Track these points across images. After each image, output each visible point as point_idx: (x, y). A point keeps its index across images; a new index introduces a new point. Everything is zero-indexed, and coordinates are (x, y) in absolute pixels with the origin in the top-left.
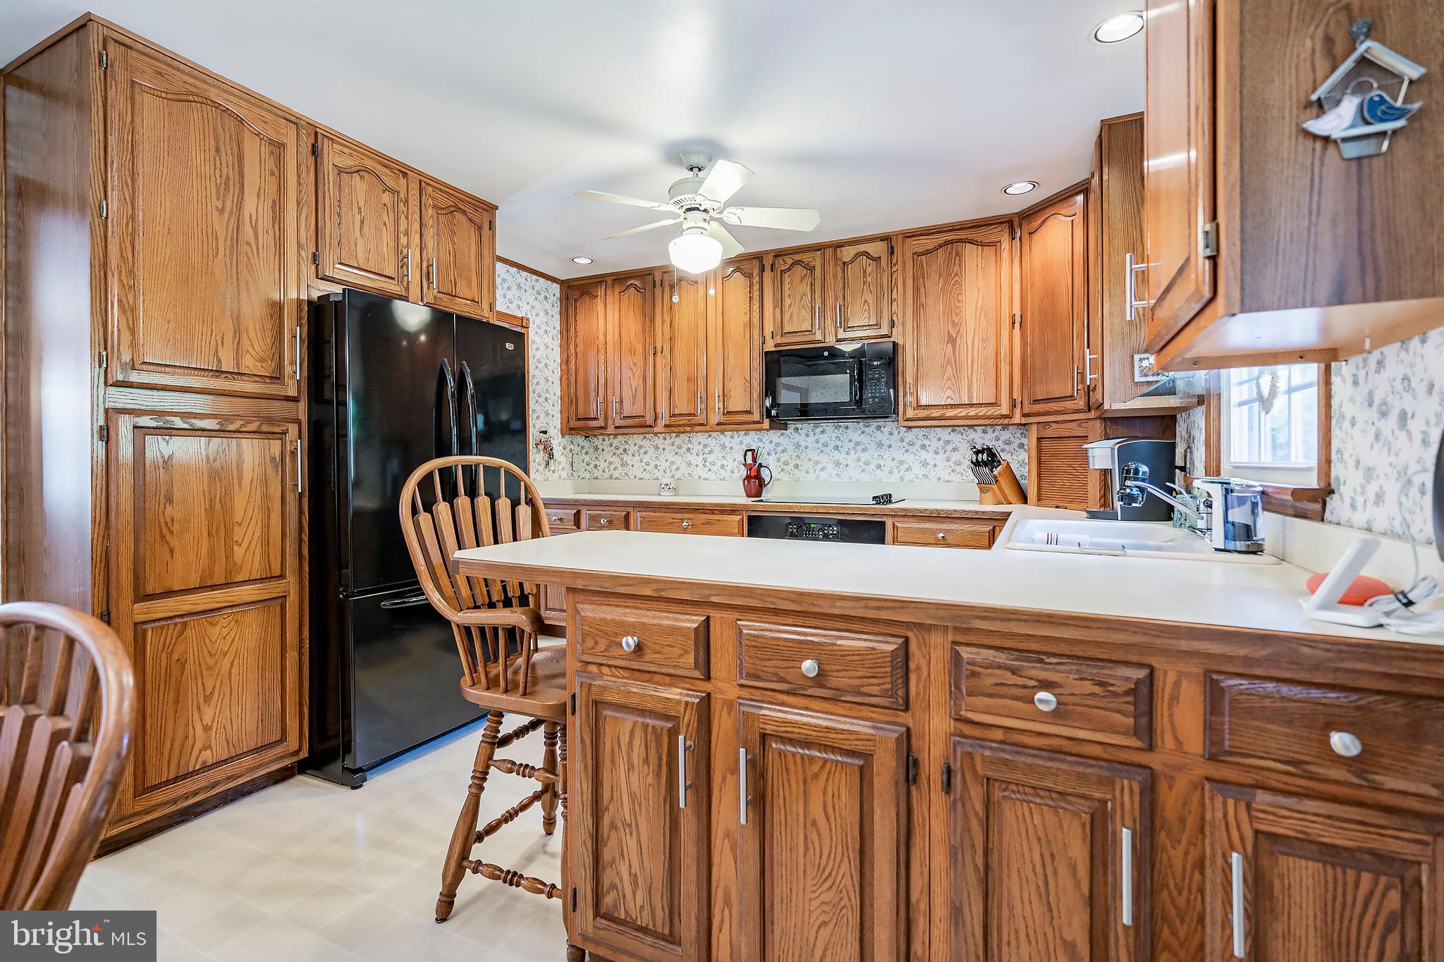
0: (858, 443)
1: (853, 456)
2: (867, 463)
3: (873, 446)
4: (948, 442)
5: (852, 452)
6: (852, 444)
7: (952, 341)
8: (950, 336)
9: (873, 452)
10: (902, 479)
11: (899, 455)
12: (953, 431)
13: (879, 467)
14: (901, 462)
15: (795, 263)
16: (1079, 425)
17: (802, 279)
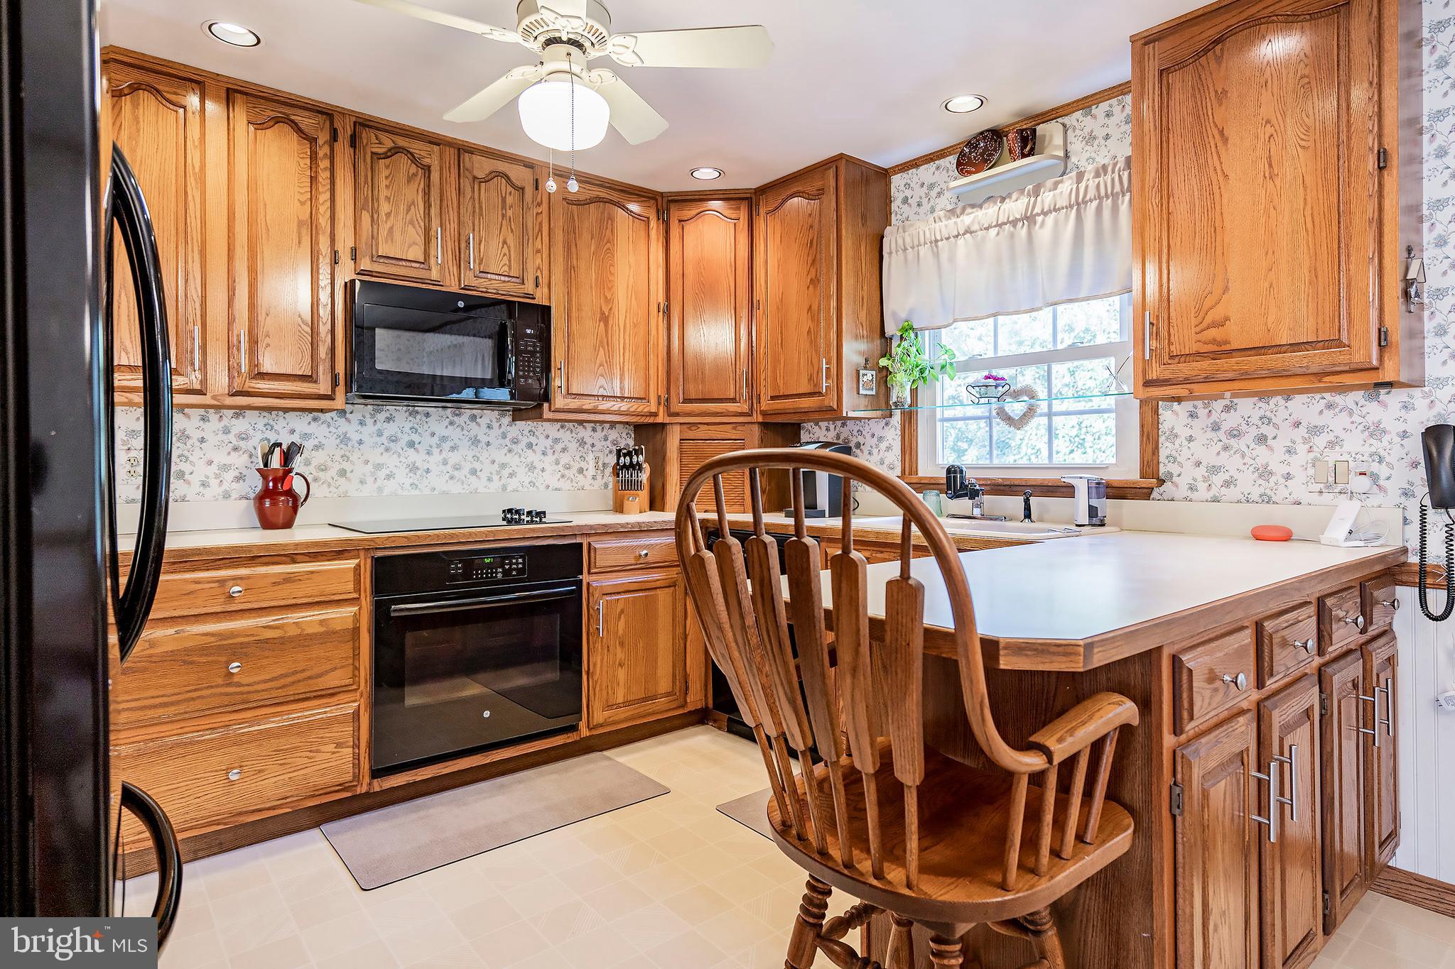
0: (444, 439)
1: (437, 457)
2: (457, 467)
3: (466, 443)
4: (556, 441)
5: (436, 451)
6: (435, 440)
7: (605, 319)
8: (602, 313)
9: (465, 451)
10: (504, 488)
11: (500, 456)
12: (562, 427)
13: (474, 472)
14: (503, 466)
15: (396, 150)
16: (734, 428)
17: (410, 179)
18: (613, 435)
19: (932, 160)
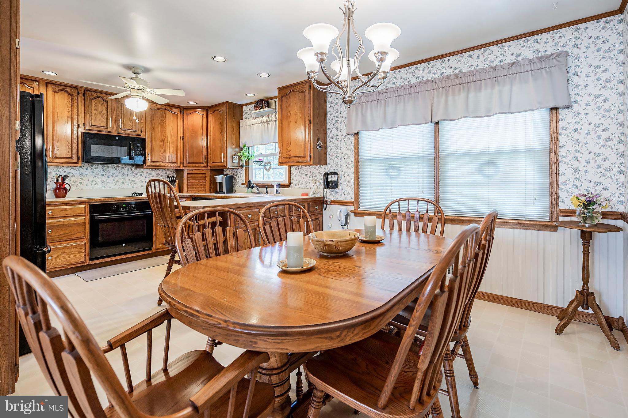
0: (113, 173)
1: (111, 178)
2: (118, 181)
3: (120, 175)
4: (150, 174)
5: (111, 177)
6: (111, 174)
7: (163, 141)
8: (162, 139)
9: (120, 177)
10: (133, 187)
11: (132, 178)
12: (152, 170)
13: (123, 183)
14: (133, 181)
15: (97, 97)
16: (203, 171)
17: (101, 105)
18: (169, 172)
19: (251, 104)
